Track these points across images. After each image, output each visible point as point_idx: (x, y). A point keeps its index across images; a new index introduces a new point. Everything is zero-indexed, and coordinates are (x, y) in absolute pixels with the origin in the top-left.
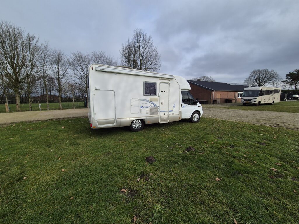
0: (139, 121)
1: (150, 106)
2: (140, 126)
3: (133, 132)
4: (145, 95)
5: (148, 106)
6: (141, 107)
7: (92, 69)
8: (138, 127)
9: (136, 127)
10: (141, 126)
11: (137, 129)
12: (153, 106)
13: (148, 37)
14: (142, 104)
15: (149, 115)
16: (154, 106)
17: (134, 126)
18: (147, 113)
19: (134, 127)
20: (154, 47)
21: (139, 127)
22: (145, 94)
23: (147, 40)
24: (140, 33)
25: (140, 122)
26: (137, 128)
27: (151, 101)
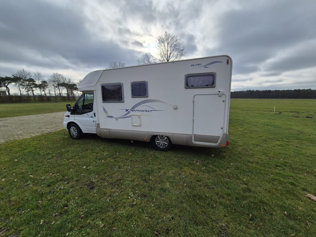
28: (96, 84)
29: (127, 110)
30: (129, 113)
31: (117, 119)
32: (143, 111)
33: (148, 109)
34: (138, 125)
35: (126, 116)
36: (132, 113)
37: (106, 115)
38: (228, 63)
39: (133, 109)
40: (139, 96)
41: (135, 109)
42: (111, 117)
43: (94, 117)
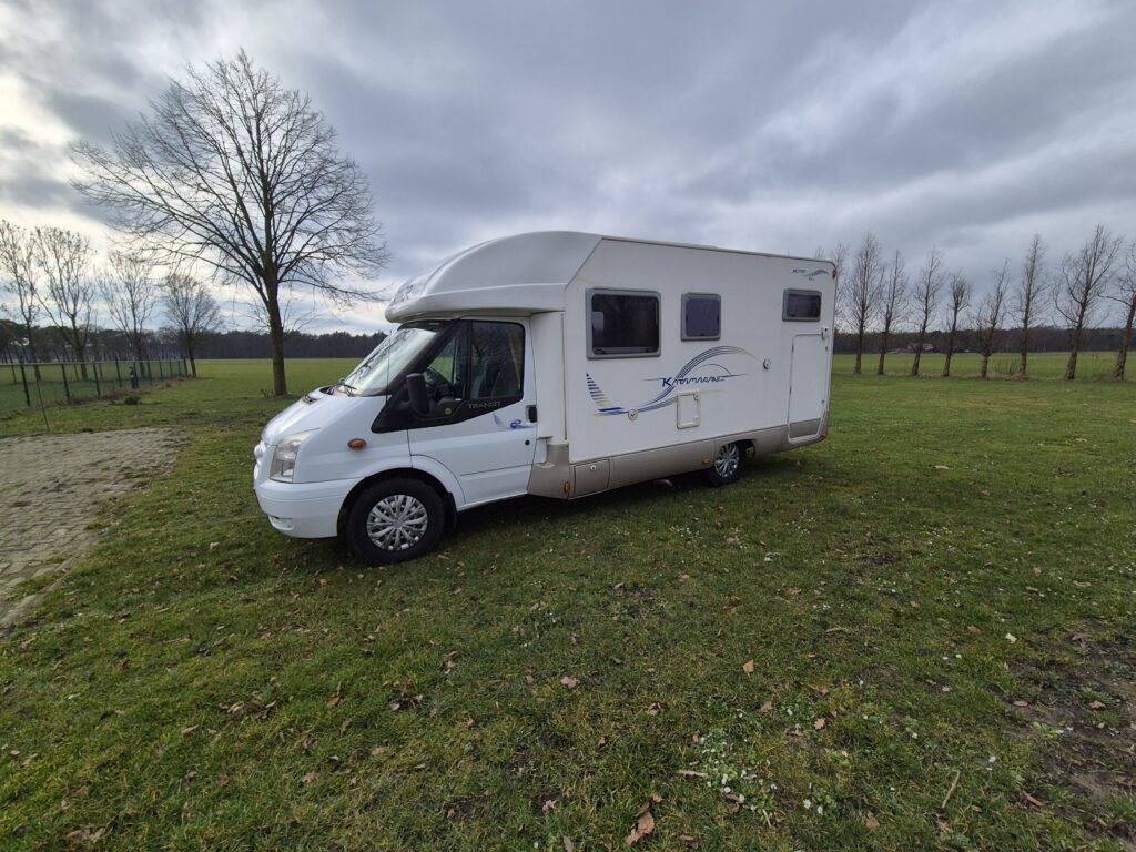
28: (567, 286)
29: (666, 382)
30: (671, 388)
31: (632, 416)
32: (706, 380)
33: (717, 372)
34: (692, 423)
35: (662, 401)
36: (680, 389)
37: (596, 407)
38: (834, 277)
39: (681, 378)
40: (702, 335)
41: (688, 376)
42: (615, 411)
43: (529, 423)
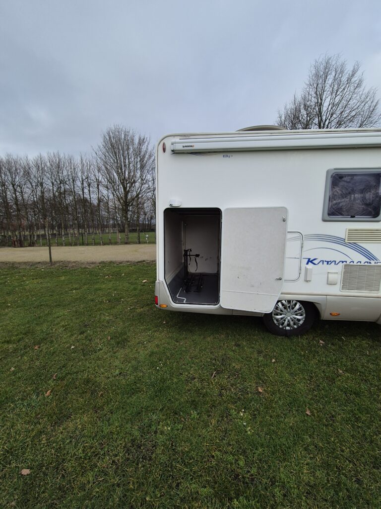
0: (298, 306)
1: (344, 258)
2: (299, 320)
3: (273, 334)
4: (328, 218)
5: (338, 257)
6: (310, 261)
7: (164, 150)
8: (292, 323)
9: (286, 323)
10: (301, 322)
11: (288, 328)
12: (357, 258)
13: (349, 69)
14: (314, 250)
15: (336, 290)
16: (364, 259)
17: (279, 317)
18: (330, 283)
19: (277, 320)
20: (366, 91)
21: (294, 324)
22: (329, 214)
23: (344, 79)
24: (326, 68)
25: (300, 309)
26: (289, 325)
27: (352, 242)
